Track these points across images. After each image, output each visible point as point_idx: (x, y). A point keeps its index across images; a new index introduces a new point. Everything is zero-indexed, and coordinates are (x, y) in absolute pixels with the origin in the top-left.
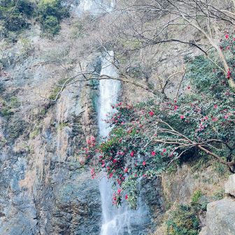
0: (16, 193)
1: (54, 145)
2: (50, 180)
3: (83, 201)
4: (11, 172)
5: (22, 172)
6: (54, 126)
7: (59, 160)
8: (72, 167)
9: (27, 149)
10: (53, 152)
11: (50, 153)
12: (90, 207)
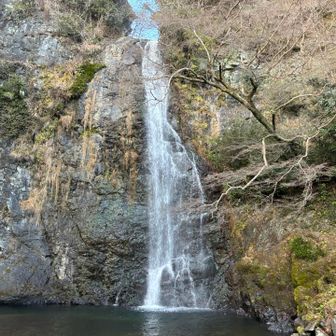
0: (17, 219)
1: (76, 157)
2: (68, 205)
3: (123, 237)
4: (6, 186)
5: (24, 189)
6: (76, 129)
7: (83, 178)
8: (102, 191)
9: (32, 157)
10: (75, 166)
11: (70, 168)
12: (133, 245)
